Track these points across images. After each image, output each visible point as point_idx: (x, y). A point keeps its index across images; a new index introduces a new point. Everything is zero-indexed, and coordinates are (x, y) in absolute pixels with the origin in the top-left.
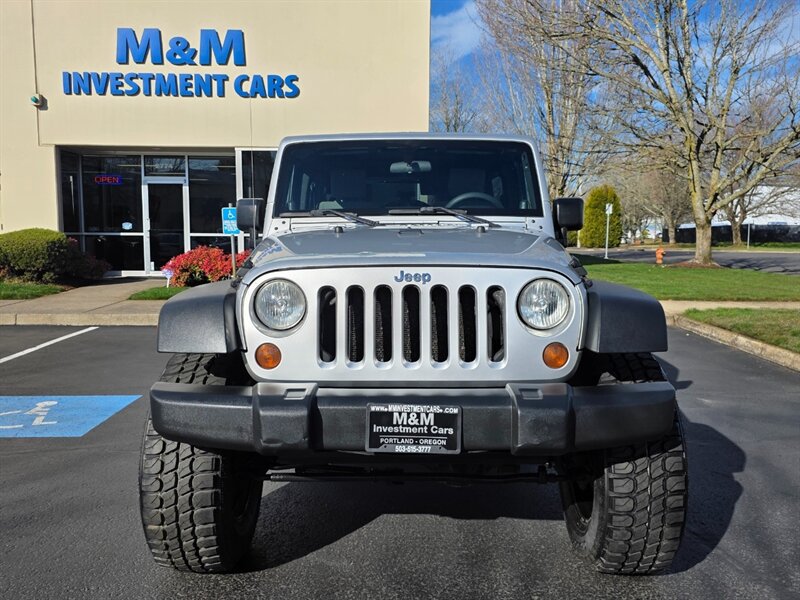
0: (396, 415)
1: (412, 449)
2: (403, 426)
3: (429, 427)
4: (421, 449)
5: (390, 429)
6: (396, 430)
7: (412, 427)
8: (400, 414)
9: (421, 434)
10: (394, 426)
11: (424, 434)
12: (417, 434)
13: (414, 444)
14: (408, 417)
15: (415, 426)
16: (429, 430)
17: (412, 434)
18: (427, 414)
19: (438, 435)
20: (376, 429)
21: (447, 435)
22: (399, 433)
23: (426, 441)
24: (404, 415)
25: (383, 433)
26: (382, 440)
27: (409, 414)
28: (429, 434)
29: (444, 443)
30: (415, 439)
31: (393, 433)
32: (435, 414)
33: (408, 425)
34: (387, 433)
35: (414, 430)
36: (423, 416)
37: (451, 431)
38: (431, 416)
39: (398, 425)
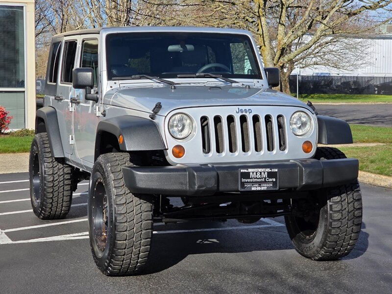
0: (251, 173)
1: (259, 189)
2: (254, 178)
3: (265, 178)
4: (263, 189)
5: (249, 180)
6: (251, 180)
7: (258, 179)
8: (253, 173)
9: (262, 182)
10: (250, 179)
11: (263, 182)
12: (260, 182)
13: (259, 186)
14: (256, 174)
15: (259, 178)
16: (265, 180)
17: (258, 182)
18: (264, 172)
19: (269, 182)
20: (243, 180)
21: (273, 182)
22: (252, 182)
23: (264, 185)
24: (255, 173)
25: (246, 182)
26: (245, 185)
27: (256, 173)
28: (265, 182)
29: (272, 185)
30: (259, 184)
31: (250, 182)
32: (268, 172)
33: (256, 178)
34: (248, 182)
35: (259, 180)
36: (263, 173)
37: (274, 180)
38: (266, 173)
39: (252, 178)
